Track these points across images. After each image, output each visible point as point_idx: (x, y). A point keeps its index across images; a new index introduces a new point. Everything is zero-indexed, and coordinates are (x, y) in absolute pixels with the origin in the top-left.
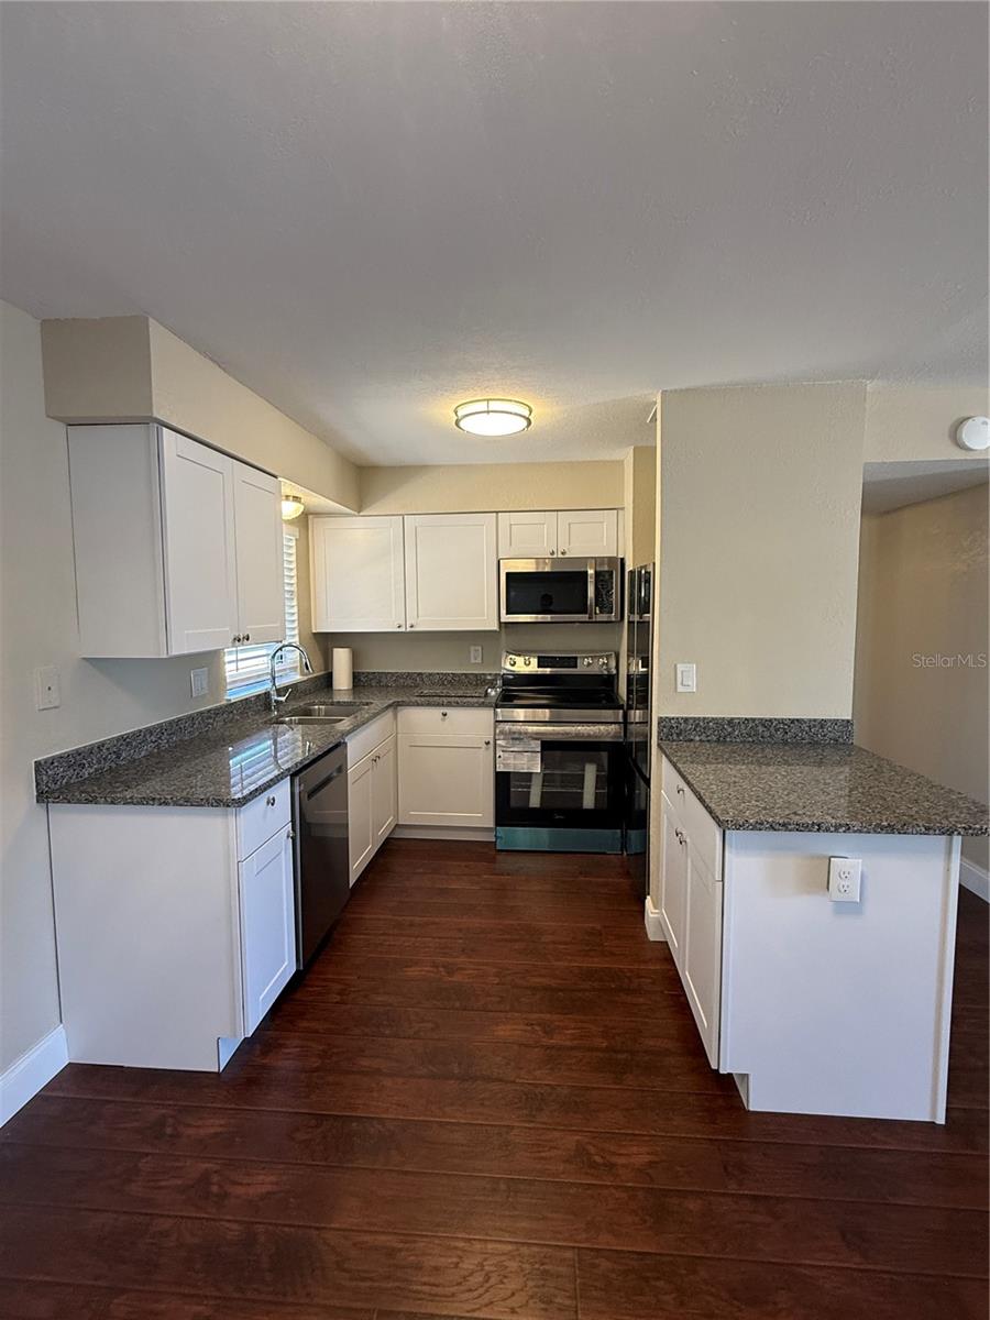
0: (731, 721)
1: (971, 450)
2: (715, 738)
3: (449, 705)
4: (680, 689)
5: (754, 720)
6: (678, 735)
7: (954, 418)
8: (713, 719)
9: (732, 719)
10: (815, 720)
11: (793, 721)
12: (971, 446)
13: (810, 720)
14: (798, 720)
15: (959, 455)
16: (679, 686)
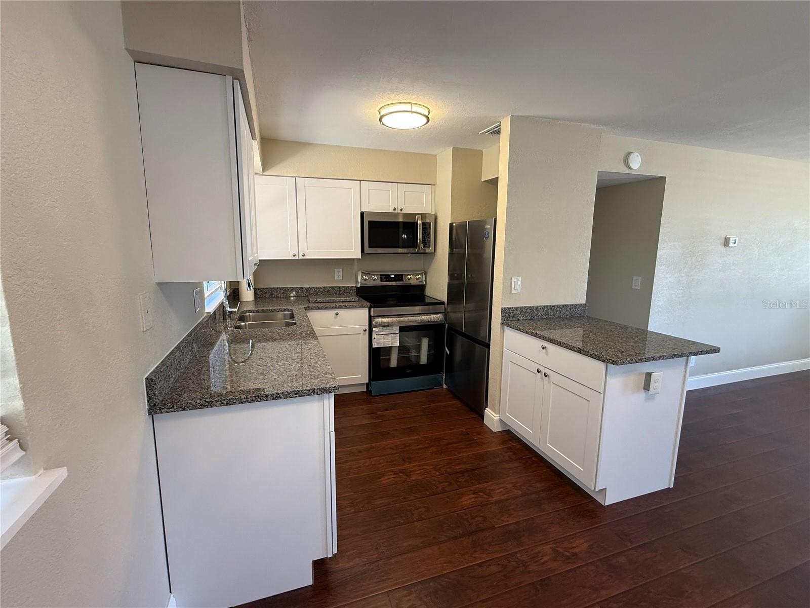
0: (537, 308)
1: (632, 169)
2: (529, 318)
3: (340, 307)
4: (514, 291)
5: (547, 306)
6: (513, 317)
7: (626, 152)
8: (529, 307)
9: (538, 307)
10: (572, 305)
11: (563, 306)
12: (632, 167)
13: (571, 305)
14: (565, 305)
15: (626, 171)
16: (513, 289)
